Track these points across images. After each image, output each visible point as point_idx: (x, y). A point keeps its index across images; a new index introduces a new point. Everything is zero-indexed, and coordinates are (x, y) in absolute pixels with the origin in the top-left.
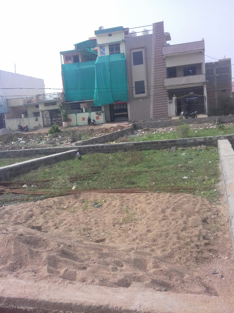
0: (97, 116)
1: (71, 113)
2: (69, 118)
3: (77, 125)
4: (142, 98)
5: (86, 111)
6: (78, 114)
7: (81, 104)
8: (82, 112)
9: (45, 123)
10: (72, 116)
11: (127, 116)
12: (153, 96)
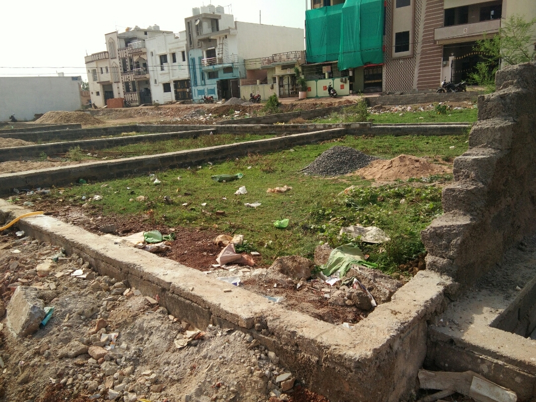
0: (342, 84)
1: (312, 79)
2: (308, 86)
3: (317, 97)
4: (404, 58)
5: (330, 77)
6: (319, 81)
7: (323, 67)
8: (325, 78)
9: (282, 93)
10: (312, 84)
11: (380, 84)
12: (420, 55)
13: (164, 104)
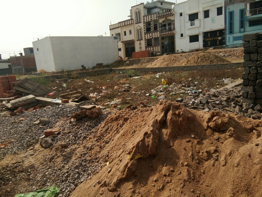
13: (189, 52)
